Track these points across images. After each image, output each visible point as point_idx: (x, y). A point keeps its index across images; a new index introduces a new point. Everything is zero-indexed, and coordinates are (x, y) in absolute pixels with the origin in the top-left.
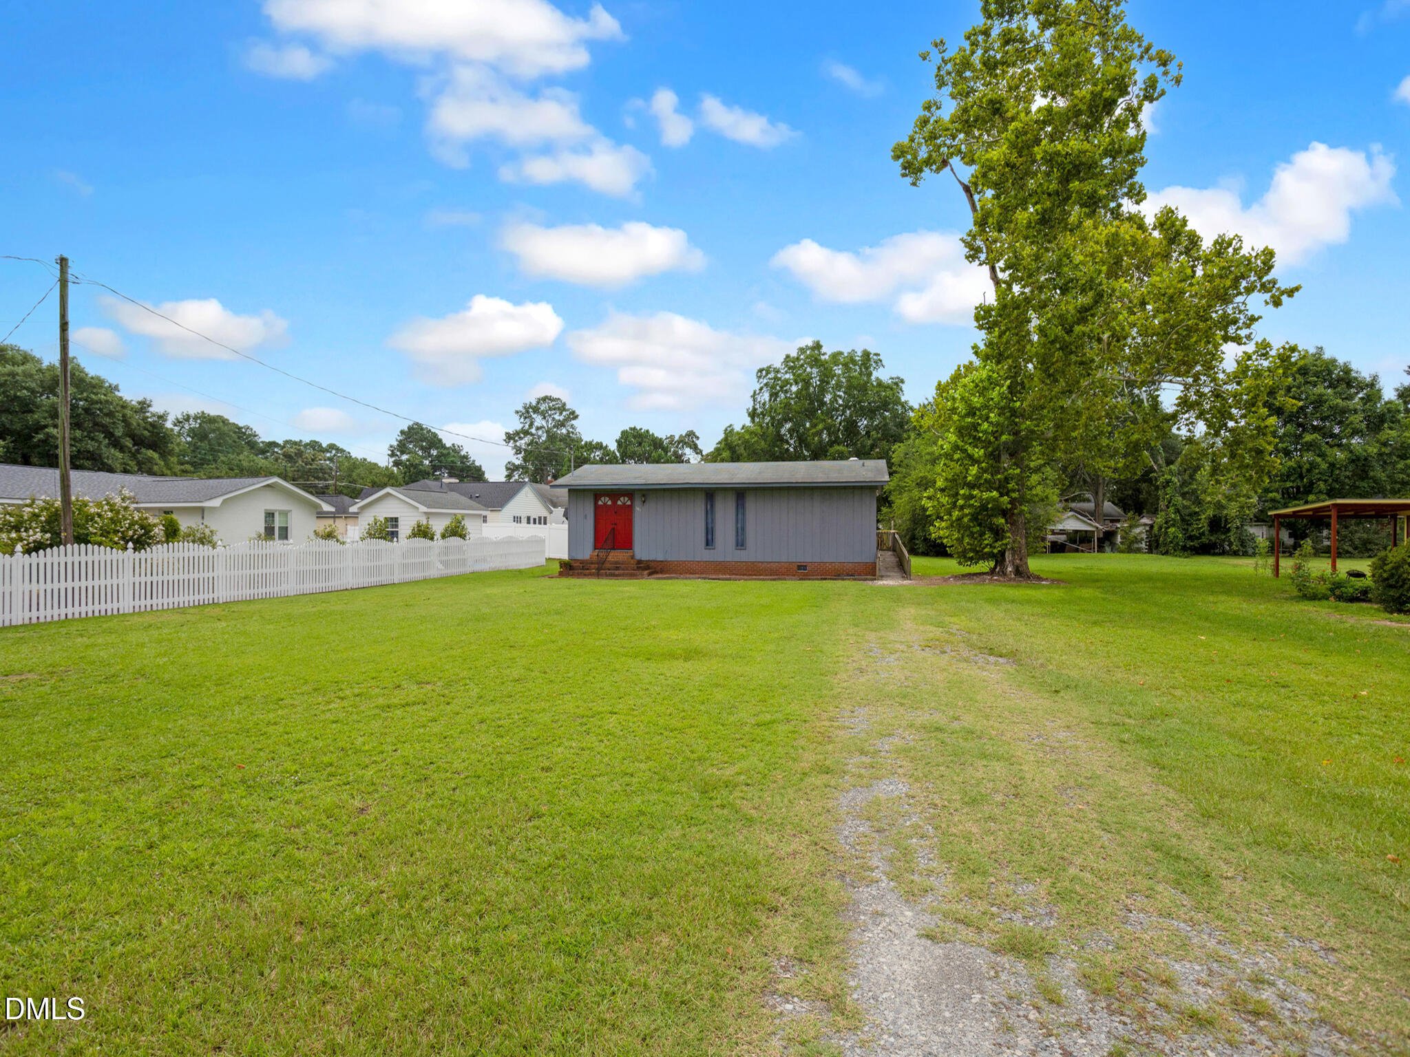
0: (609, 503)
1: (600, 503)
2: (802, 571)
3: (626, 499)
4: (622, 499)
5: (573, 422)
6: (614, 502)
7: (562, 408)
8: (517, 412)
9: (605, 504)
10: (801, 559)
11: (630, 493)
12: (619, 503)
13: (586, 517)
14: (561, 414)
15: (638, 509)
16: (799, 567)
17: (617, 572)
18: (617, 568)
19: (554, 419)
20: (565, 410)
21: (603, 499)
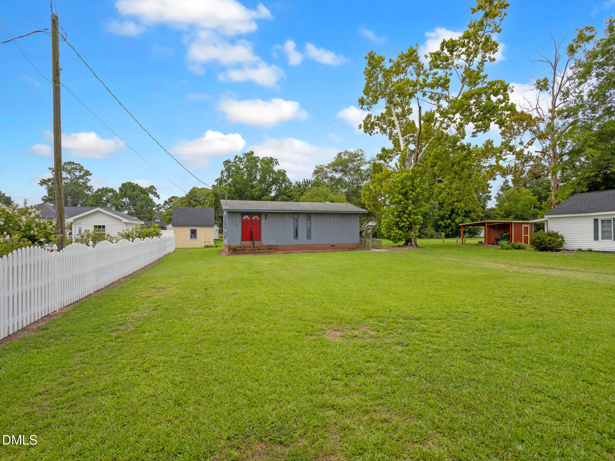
0: (249, 218)
1: (244, 218)
2: (333, 248)
3: (257, 217)
4: (255, 216)
5: (88, 177)
6: (251, 218)
7: (81, 169)
8: (50, 169)
9: (246, 219)
10: (332, 243)
11: (259, 214)
12: (253, 218)
13: (237, 225)
14: (80, 172)
15: (263, 221)
16: (332, 246)
17: (261, 251)
18: (259, 249)
19: (74, 174)
20: (83, 170)
21: (245, 216)
